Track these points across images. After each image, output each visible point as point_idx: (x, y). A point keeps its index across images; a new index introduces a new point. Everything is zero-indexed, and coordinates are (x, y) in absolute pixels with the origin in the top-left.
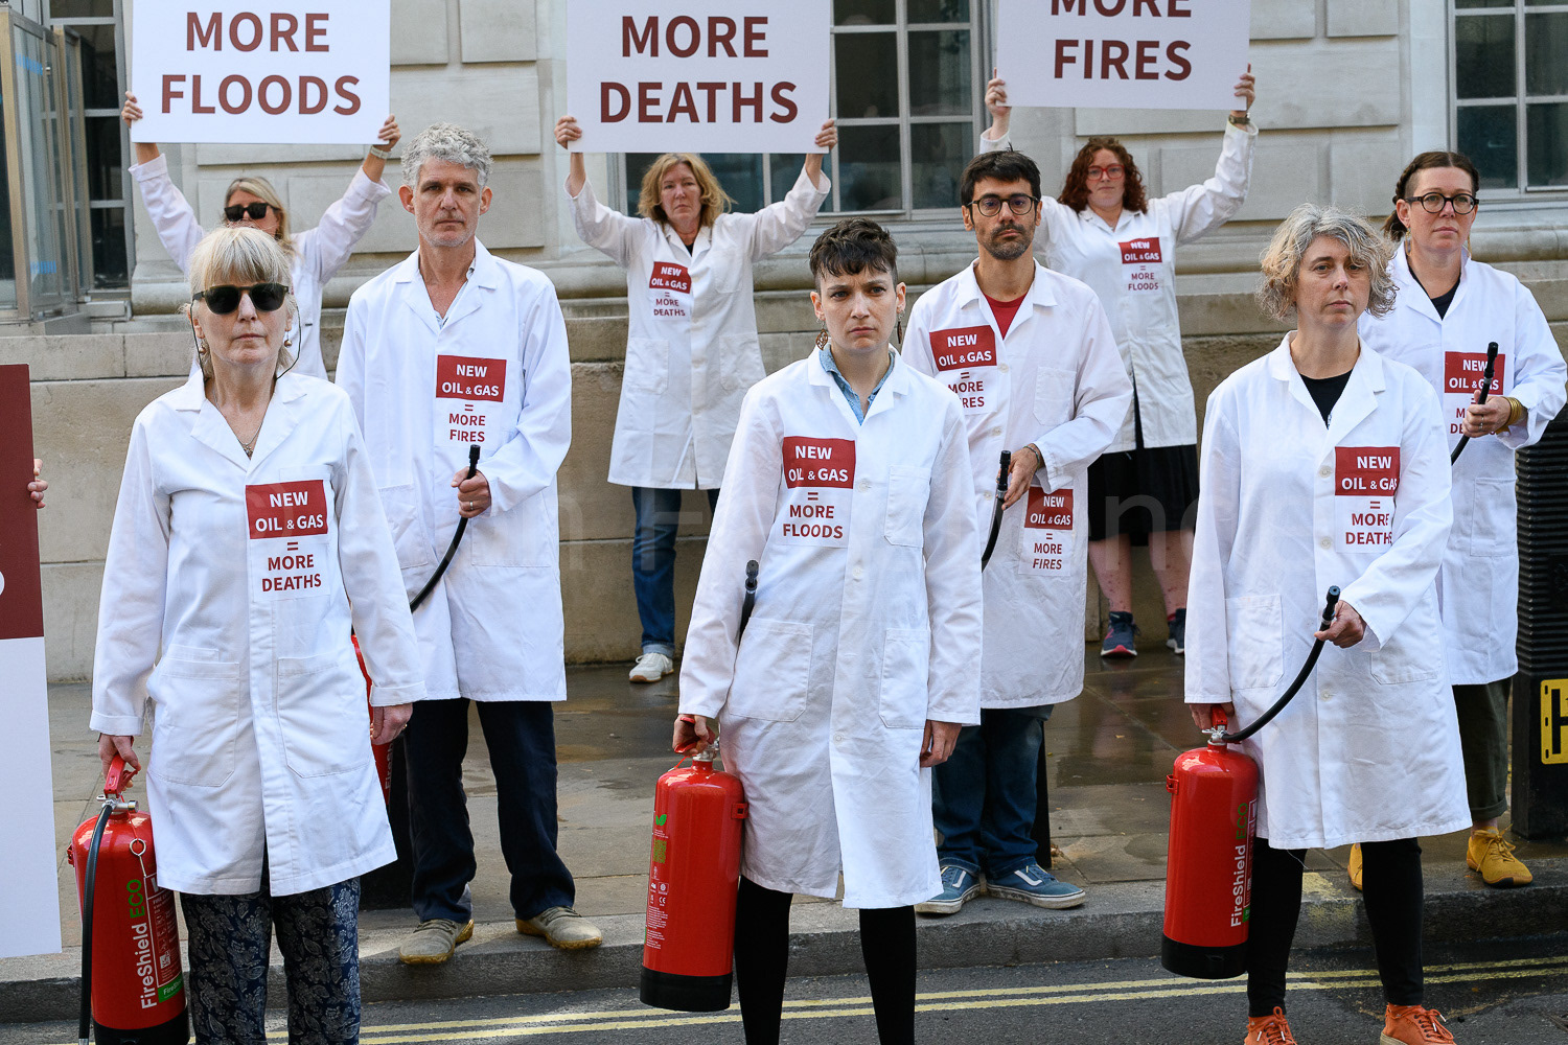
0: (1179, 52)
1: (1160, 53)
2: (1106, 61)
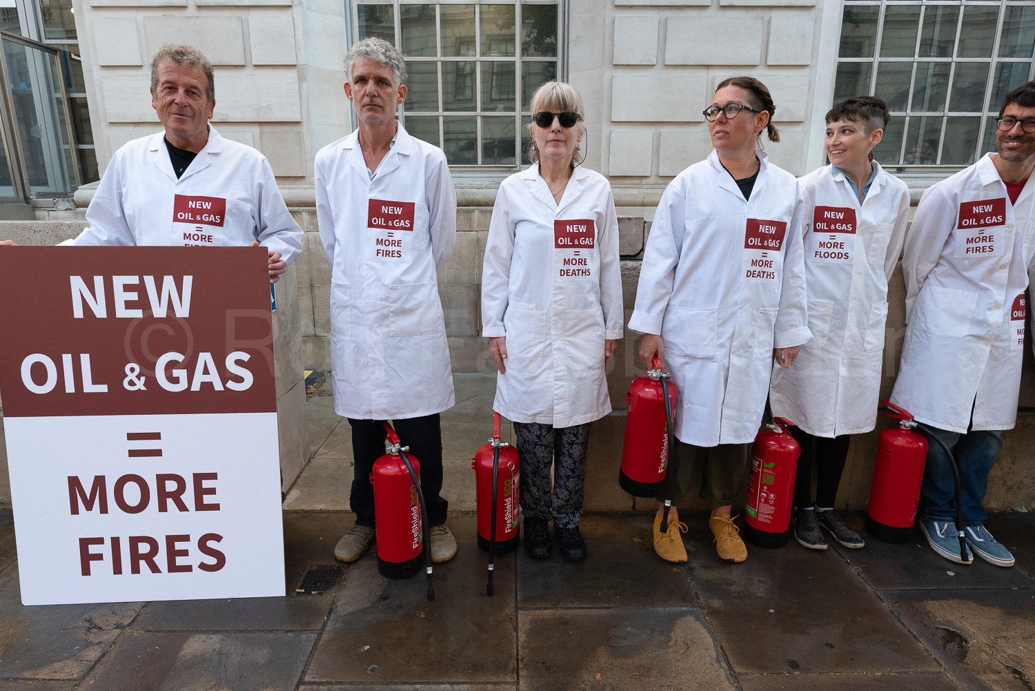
0: (211, 544)
1: (192, 546)
2: (136, 557)
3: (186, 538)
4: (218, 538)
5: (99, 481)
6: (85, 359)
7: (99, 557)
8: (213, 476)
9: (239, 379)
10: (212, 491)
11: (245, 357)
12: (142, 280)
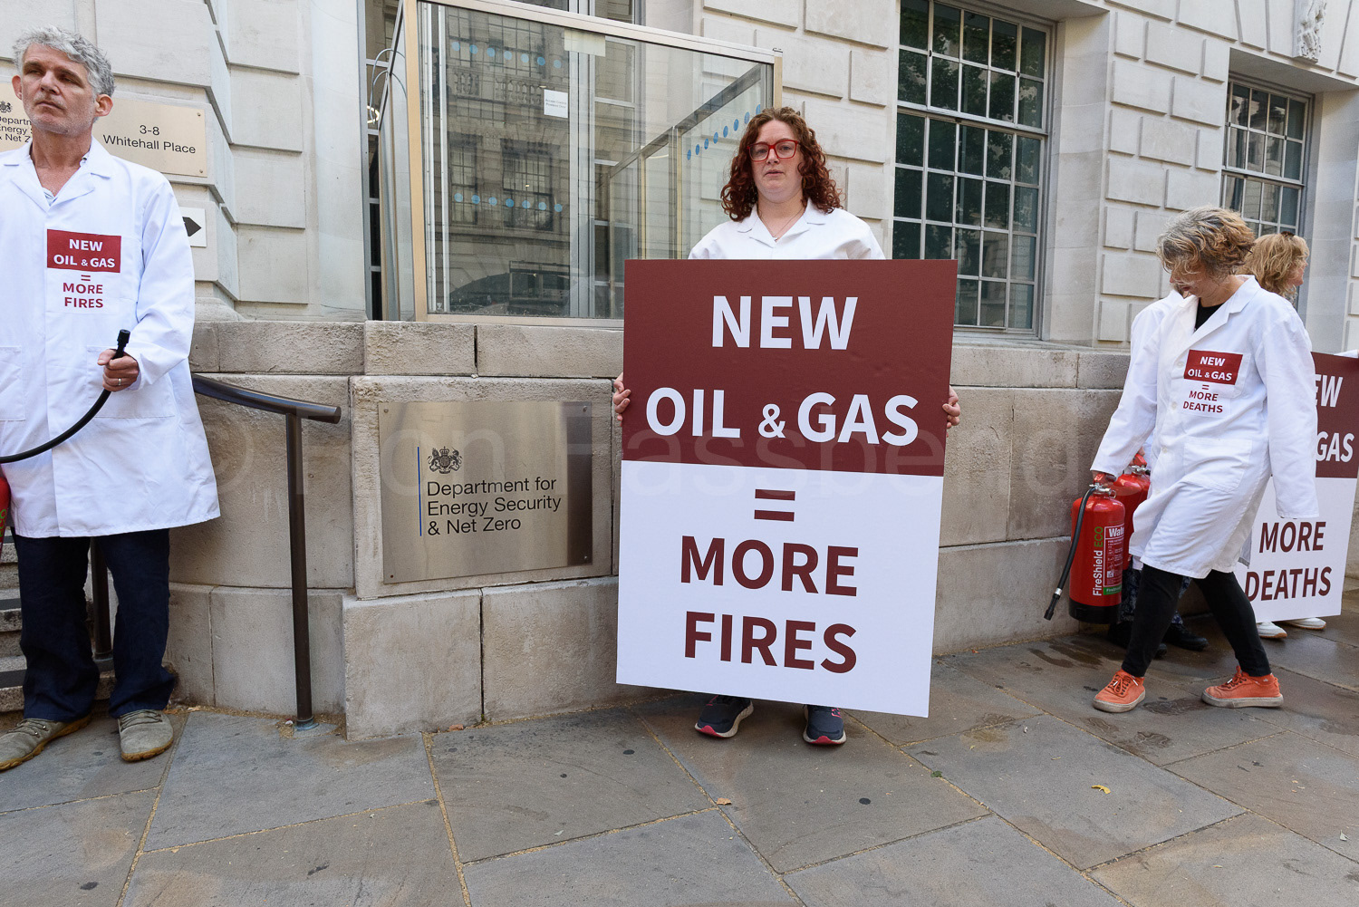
0: (840, 638)
1: (817, 637)
2: (748, 642)
3: (810, 626)
4: (849, 631)
5: (718, 545)
6: (719, 396)
7: (707, 637)
8: (853, 552)
9: (899, 431)
10: (849, 571)
11: (911, 402)
12: (796, 303)
